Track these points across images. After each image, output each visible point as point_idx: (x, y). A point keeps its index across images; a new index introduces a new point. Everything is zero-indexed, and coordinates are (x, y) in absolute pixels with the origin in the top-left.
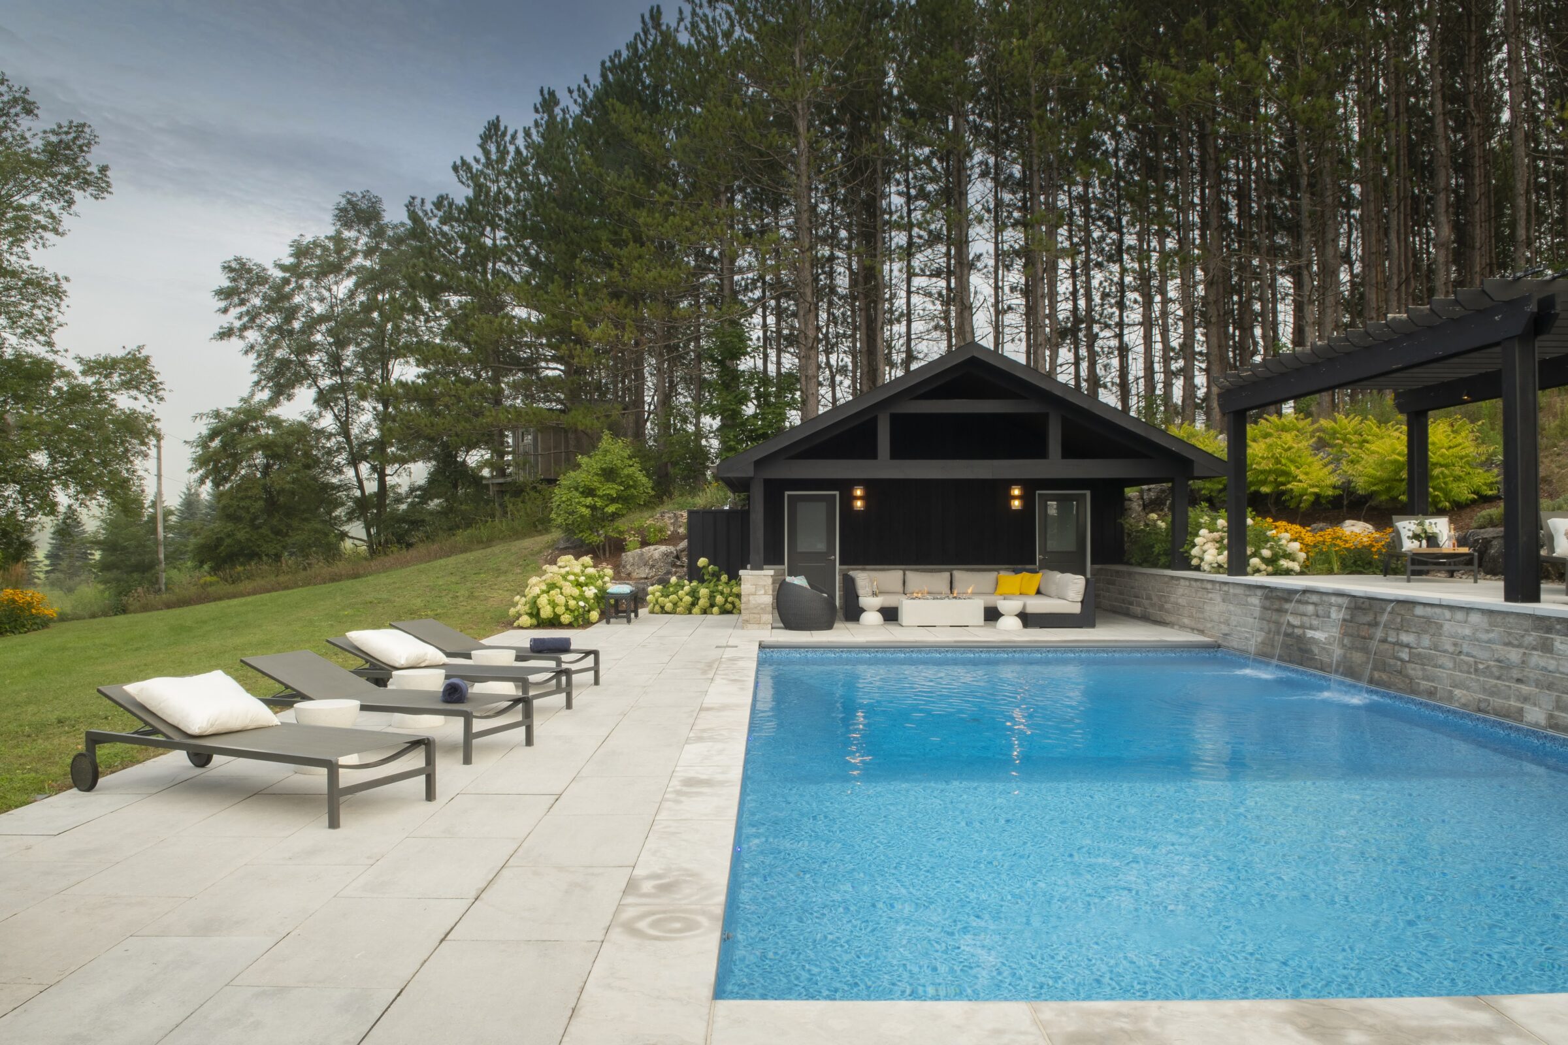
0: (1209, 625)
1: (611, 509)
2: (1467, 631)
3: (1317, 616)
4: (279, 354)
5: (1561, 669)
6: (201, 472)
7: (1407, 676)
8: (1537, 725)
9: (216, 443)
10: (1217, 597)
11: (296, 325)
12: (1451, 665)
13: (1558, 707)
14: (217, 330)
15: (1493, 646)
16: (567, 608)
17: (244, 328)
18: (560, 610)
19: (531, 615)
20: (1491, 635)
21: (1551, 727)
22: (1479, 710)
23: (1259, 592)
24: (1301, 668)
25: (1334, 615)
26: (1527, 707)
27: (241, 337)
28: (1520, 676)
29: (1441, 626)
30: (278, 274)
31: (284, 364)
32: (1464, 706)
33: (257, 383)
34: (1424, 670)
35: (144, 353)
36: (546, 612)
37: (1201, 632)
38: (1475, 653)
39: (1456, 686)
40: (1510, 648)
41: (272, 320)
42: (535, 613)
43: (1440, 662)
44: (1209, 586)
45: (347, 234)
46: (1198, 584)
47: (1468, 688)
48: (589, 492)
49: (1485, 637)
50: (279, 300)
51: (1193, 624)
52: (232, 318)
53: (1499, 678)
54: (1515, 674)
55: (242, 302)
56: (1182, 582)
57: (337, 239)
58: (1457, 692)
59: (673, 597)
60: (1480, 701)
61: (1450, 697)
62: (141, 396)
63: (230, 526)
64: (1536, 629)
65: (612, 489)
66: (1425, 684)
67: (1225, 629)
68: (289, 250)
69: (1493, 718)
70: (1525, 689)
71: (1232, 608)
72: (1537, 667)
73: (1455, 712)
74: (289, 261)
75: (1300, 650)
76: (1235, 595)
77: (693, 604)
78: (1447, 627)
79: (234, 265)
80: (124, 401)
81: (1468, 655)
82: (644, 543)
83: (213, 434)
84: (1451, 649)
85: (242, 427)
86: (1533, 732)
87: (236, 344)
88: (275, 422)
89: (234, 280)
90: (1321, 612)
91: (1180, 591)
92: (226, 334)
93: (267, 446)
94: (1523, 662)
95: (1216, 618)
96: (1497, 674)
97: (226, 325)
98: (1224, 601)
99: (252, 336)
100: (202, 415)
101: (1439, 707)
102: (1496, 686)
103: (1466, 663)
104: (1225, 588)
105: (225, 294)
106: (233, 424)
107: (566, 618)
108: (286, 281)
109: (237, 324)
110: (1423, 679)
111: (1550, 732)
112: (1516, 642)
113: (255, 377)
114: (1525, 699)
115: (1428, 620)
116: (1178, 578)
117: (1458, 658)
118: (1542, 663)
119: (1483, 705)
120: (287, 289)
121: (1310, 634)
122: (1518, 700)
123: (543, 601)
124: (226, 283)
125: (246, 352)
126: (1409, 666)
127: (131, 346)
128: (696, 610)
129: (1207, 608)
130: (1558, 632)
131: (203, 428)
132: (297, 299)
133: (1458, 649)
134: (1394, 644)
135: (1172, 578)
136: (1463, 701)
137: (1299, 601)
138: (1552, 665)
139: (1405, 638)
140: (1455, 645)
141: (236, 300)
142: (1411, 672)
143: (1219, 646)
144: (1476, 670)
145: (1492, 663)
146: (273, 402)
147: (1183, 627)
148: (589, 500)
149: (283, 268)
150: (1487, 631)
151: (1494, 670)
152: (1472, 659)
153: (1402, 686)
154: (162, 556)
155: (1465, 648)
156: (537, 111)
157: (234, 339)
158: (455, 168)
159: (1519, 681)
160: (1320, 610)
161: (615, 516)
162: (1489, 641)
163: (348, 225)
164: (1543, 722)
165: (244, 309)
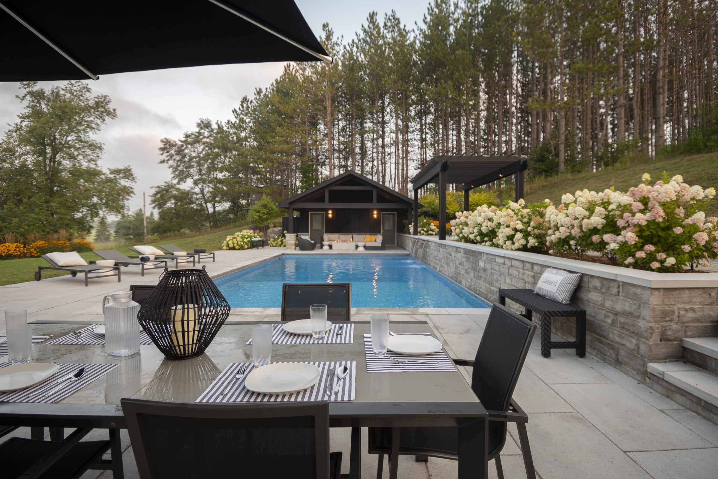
1: (265, 217)
3: (419, 245)
4: (180, 168)
6: (154, 205)
9: (158, 196)
10: (410, 241)
11: (186, 159)
14: (160, 161)
15: (435, 251)
16: (238, 244)
17: (168, 160)
18: (235, 245)
19: (227, 246)
20: (435, 249)
26: (437, 267)
27: (168, 163)
29: (431, 247)
30: (180, 143)
31: (182, 172)
33: (173, 177)
35: (131, 167)
36: (231, 245)
39: (432, 262)
41: (178, 158)
42: (228, 246)
45: (202, 131)
46: (410, 238)
48: (258, 212)
50: (180, 151)
52: (165, 157)
54: (437, 258)
55: (168, 152)
57: (200, 133)
59: (276, 242)
61: (431, 265)
62: (129, 181)
63: (163, 222)
65: (265, 211)
68: (184, 136)
69: (435, 270)
70: (437, 262)
74: (183, 139)
75: (418, 255)
77: (282, 244)
79: (164, 140)
80: (124, 182)
82: (275, 227)
83: (157, 193)
85: (167, 191)
87: (165, 165)
88: (178, 190)
89: (165, 145)
91: (407, 240)
92: (163, 162)
93: (175, 197)
94: (437, 255)
95: (410, 247)
97: (162, 159)
99: (171, 162)
100: (153, 187)
105: (163, 149)
106: (163, 190)
107: (237, 247)
108: (182, 146)
109: (166, 159)
113: (172, 175)
114: (437, 265)
120: (183, 148)
121: (419, 250)
123: (230, 242)
124: (162, 146)
125: (169, 168)
127: (126, 165)
128: (282, 246)
129: (410, 244)
130: (440, 247)
131: (153, 191)
132: (186, 151)
135: (407, 237)
139: (427, 250)
140: (432, 251)
141: (166, 151)
143: (410, 255)
144: (434, 258)
146: (178, 183)
148: (258, 214)
149: (182, 141)
153: (427, 263)
154: (145, 231)
156: (255, 94)
157: (165, 164)
158: (233, 112)
159: (437, 260)
160: (419, 243)
161: (267, 219)
163: (201, 128)
165: (168, 154)
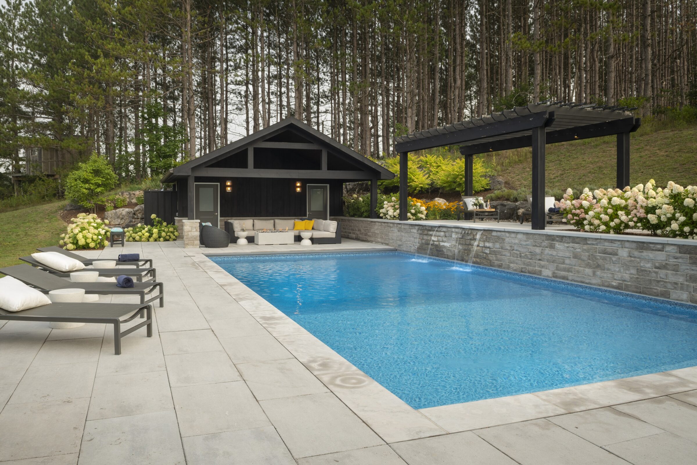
0: (391, 241)
2: (517, 241)
3: (446, 236)
5: (559, 255)
7: (489, 260)
8: (548, 276)
10: (396, 230)
12: (509, 255)
13: (557, 269)
15: (528, 247)
20: (527, 243)
21: (554, 277)
22: (522, 272)
23: (417, 227)
24: (437, 258)
25: (454, 236)
26: (543, 270)
28: (540, 258)
29: (505, 239)
32: (515, 270)
34: (496, 257)
37: (387, 244)
38: (520, 250)
39: (511, 263)
40: (536, 247)
43: (504, 254)
44: (391, 225)
46: (386, 224)
47: (517, 264)
49: (524, 243)
51: (383, 241)
53: (531, 259)
54: (538, 257)
56: (377, 224)
58: (512, 265)
60: (522, 268)
61: (509, 267)
64: (547, 240)
66: (496, 262)
67: (399, 243)
69: (528, 274)
70: (542, 263)
71: (403, 234)
72: (548, 254)
73: (510, 273)
75: (437, 250)
76: (404, 229)
78: (507, 240)
81: (517, 250)
84: (509, 248)
86: (546, 279)
90: (447, 235)
91: (376, 227)
94: (542, 253)
95: (395, 238)
96: (530, 257)
98: (399, 231)
101: (503, 271)
102: (529, 262)
103: (516, 254)
104: (400, 226)
110: (496, 260)
111: (553, 279)
112: (538, 245)
114: (543, 267)
115: (498, 238)
116: (375, 222)
117: (512, 252)
118: (550, 253)
119: (523, 270)
121: (442, 244)
122: (539, 267)
126: (489, 255)
129: (390, 234)
130: (557, 241)
133: (513, 248)
134: (482, 247)
135: (372, 222)
136: (515, 268)
137: (437, 231)
138: (554, 253)
139: (487, 244)
140: (511, 247)
142: (491, 258)
143: (396, 250)
144: (520, 256)
145: (528, 253)
147: (377, 242)
150: (526, 241)
151: (529, 256)
152: (518, 252)
153: (486, 263)
155: (516, 248)
159: (540, 260)
160: (447, 234)
162: (527, 245)
164: (550, 275)
